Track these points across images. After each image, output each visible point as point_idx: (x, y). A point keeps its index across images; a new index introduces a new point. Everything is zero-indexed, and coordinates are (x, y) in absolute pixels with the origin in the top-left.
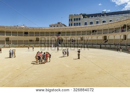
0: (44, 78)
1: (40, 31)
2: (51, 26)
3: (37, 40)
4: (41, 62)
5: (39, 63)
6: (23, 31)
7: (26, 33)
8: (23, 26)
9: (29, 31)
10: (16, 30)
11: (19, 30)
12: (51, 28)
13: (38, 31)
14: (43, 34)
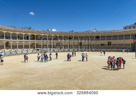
0: (116, 86)
1: (113, 34)
2: (126, 28)
3: (109, 44)
4: (113, 68)
5: (110, 69)
6: (95, 35)
7: (98, 37)
8: (95, 31)
9: (100, 35)
10: (88, 35)
11: (91, 35)
12: (125, 30)
13: (110, 34)
14: (115, 37)
